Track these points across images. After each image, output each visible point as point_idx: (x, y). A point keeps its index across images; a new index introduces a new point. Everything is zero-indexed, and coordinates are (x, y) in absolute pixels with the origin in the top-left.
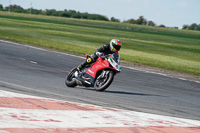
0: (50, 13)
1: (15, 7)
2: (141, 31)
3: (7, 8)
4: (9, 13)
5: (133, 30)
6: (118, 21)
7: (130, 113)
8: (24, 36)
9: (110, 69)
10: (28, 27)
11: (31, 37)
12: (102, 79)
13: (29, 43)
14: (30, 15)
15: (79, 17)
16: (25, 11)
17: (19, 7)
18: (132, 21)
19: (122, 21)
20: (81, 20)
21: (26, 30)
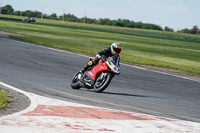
0: (104, 22)
1: (69, 16)
2: (194, 40)
3: (61, 17)
4: (63, 22)
5: (186, 39)
6: (171, 30)
7: (183, 122)
8: (79, 45)
9: (108, 71)
10: (82, 36)
11: (85, 46)
12: (100, 81)
13: (83, 52)
14: (84, 25)
15: (133, 27)
16: (79, 21)
17: (73, 16)
18: (186, 31)
19: (176, 30)
20: (135, 29)
21: (80, 39)
